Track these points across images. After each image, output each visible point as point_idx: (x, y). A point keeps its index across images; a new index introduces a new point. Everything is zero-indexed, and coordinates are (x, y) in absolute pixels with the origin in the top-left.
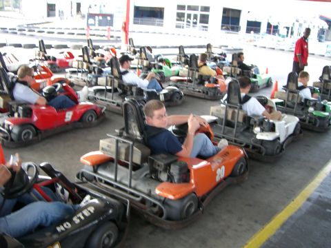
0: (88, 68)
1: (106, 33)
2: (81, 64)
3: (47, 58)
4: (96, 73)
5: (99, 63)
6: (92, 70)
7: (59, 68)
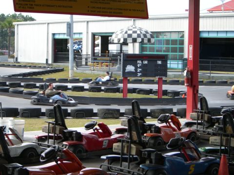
0: (139, 152)
1: (155, 87)
2: (128, 147)
3: (67, 135)
4: (154, 161)
5: (152, 141)
6: (146, 157)
7: (87, 151)
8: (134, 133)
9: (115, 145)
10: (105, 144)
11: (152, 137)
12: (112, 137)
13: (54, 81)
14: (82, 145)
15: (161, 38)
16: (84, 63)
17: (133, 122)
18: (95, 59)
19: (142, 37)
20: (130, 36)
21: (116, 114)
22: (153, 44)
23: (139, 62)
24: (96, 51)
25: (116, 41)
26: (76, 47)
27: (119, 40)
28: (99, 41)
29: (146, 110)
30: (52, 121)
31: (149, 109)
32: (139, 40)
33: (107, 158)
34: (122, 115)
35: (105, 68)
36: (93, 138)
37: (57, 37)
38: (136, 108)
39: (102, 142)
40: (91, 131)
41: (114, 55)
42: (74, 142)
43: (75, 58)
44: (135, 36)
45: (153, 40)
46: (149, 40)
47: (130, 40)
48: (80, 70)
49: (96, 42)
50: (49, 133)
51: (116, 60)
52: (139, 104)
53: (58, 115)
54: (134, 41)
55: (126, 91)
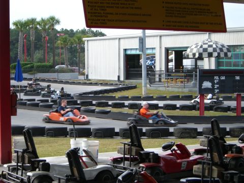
0: (221, 175)
1: (233, 104)
2: (209, 169)
3: (144, 157)
5: (233, 163)
6: (229, 179)
7: (165, 174)
8: (215, 154)
9: (195, 167)
10: (184, 166)
11: (234, 158)
12: (191, 158)
13: (127, 98)
14: (160, 167)
15: (238, 51)
16: (157, 79)
18: (169, 75)
19: (218, 51)
20: (205, 50)
21: (192, 134)
22: (230, 58)
23: (216, 78)
24: (169, 67)
25: (191, 56)
26: (149, 62)
27: (194, 55)
28: (172, 56)
29: (225, 129)
30: (128, 141)
31: (228, 127)
32: (215, 54)
33: (187, 181)
34: (200, 134)
35: (179, 84)
36: (171, 160)
37: (129, 52)
38: (215, 127)
39: (180, 163)
40: (169, 152)
41: (188, 71)
42: (151, 164)
43: (148, 74)
44: (210, 50)
45: (229, 54)
46: (226, 54)
47: (205, 55)
48: (153, 87)
49: (170, 57)
50: (124, 154)
51: (191, 76)
53: (134, 135)
54: (210, 55)
55: (202, 108)
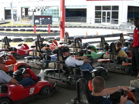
0: (40, 55)
1: (47, 29)
2: (35, 53)
3: (10, 49)
4: (46, 59)
5: (46, 51)
6: (43, 57)
7: (19, 55)
8: (38, 47)
9: (30, 53)
10: (26, 52)
11: (46, 49)
12: (29, 49)
13: (5, 27)
14: (17, 53)
15: (50, 8)
16: (18, 19)
17: (37, 43)
18: (22, 18)
19: (42, 8)
20: (37, 8)
21: (31, 40)
22: (47, 11)
23: (41, 19)
24: (23, 15)
25: (31, 10)
26: (14, 13)
27: (32, 10)
28: (24, 10)
29: (44, 38)
30: (4, 43)
31: (45, 38)
32: (40, 10)
33: (27, 58)
34: (33, 40)
35: (27, 21)
36: (21, 50)
37: (6, 9)
38: (39, 37)
39: (25, 51)
40: (21, 47)
41: (30, 16)
42: (13, 52)
43: (14, 17)
44: (39, 8)
45: (46, 10)
46: (45, 10)
47: (37, 10)
48: (16, 22)
49: (23, 11)
50: (2, 48)
51: (31, 18)
52: (40, 36)
53: (6, 41)
54: (39, 10)
55: (35, 31)
